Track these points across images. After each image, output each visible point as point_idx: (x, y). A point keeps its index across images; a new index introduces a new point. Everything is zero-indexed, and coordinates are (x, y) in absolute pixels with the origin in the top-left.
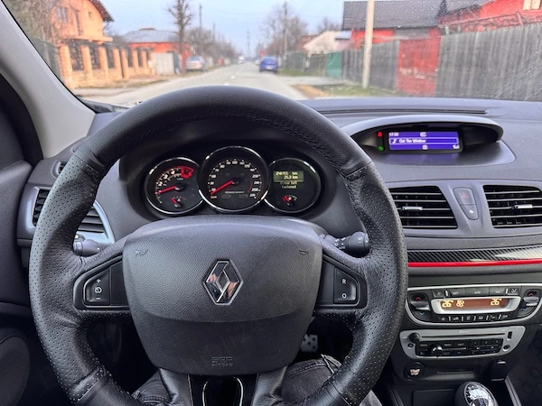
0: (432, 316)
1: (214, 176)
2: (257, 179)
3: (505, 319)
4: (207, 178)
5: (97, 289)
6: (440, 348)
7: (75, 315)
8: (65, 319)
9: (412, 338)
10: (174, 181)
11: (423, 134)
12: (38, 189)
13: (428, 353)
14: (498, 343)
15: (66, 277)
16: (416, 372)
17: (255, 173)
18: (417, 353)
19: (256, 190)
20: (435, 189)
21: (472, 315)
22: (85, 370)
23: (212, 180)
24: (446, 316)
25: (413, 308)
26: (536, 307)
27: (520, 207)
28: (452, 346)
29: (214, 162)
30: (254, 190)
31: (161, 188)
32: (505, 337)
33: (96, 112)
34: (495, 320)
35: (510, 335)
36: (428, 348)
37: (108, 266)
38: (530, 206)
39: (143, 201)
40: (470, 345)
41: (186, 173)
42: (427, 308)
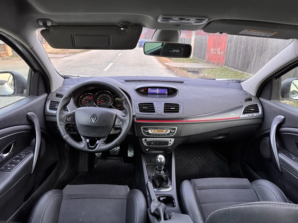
0: (148, 133)
1: (98, 99)
2: (110, 100)
3: (167, 135)
4: (96, 99)
5: (70, 119)
6: (152, 143)
7: (65, 123)
8: (63, 123)
9: (145, 140)
10: (87, 100)
11: (157, 89)
12: (50, 100)
13: (150, 145)
14: (167, 143)
15: (64, 116)
16: (147, 150)
17: (110, 98)
18: (147, 144)
19: (110, 103)
20: (152, 104)
21: (158, 134)
22: (66, 133)
23: (98, 100)
24: (152, 134)
25: (144, 131)
26: (174, 133)
27: (171, 108)
28: (156, 143)
29: (98, 95)
30: (109, 103)
31: (83, 101)
32: (169, 141)
33: (65, 78)
34: (164, 135)
35: (170, 140)
36: (149, 143)
37: (72, 114)
38: (174, 108)
39: (78, 104)
40: (160, 143)
41: (91, 97)
42: (147, 132)
